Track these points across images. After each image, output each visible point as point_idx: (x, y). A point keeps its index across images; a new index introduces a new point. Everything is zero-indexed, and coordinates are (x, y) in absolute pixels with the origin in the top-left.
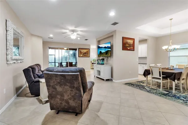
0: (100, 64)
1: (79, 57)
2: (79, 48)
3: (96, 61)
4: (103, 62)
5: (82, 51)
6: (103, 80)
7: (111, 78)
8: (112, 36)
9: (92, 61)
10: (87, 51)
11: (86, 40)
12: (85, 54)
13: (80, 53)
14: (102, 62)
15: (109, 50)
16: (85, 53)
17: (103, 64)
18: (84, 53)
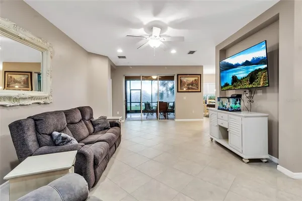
0: (228, 110)
1: (178, 92)
2: (178, 75)
3: (217, 99)
4: (238, 105)
5: (185, 79)
6: (241, 158)
7: (267, 156)
8: (276, 19)
9: (208, 101)
10: (195, 80)
11: (192, 52)
12: (191, 86)
13: (180, 84)
14: (233, 106)
15: (260, 70)
16: (192, 84)
17: (239, 110)
18: (188, 85)
